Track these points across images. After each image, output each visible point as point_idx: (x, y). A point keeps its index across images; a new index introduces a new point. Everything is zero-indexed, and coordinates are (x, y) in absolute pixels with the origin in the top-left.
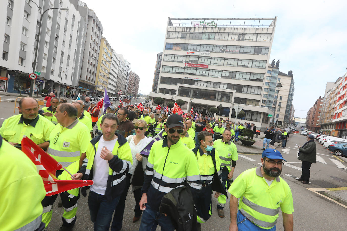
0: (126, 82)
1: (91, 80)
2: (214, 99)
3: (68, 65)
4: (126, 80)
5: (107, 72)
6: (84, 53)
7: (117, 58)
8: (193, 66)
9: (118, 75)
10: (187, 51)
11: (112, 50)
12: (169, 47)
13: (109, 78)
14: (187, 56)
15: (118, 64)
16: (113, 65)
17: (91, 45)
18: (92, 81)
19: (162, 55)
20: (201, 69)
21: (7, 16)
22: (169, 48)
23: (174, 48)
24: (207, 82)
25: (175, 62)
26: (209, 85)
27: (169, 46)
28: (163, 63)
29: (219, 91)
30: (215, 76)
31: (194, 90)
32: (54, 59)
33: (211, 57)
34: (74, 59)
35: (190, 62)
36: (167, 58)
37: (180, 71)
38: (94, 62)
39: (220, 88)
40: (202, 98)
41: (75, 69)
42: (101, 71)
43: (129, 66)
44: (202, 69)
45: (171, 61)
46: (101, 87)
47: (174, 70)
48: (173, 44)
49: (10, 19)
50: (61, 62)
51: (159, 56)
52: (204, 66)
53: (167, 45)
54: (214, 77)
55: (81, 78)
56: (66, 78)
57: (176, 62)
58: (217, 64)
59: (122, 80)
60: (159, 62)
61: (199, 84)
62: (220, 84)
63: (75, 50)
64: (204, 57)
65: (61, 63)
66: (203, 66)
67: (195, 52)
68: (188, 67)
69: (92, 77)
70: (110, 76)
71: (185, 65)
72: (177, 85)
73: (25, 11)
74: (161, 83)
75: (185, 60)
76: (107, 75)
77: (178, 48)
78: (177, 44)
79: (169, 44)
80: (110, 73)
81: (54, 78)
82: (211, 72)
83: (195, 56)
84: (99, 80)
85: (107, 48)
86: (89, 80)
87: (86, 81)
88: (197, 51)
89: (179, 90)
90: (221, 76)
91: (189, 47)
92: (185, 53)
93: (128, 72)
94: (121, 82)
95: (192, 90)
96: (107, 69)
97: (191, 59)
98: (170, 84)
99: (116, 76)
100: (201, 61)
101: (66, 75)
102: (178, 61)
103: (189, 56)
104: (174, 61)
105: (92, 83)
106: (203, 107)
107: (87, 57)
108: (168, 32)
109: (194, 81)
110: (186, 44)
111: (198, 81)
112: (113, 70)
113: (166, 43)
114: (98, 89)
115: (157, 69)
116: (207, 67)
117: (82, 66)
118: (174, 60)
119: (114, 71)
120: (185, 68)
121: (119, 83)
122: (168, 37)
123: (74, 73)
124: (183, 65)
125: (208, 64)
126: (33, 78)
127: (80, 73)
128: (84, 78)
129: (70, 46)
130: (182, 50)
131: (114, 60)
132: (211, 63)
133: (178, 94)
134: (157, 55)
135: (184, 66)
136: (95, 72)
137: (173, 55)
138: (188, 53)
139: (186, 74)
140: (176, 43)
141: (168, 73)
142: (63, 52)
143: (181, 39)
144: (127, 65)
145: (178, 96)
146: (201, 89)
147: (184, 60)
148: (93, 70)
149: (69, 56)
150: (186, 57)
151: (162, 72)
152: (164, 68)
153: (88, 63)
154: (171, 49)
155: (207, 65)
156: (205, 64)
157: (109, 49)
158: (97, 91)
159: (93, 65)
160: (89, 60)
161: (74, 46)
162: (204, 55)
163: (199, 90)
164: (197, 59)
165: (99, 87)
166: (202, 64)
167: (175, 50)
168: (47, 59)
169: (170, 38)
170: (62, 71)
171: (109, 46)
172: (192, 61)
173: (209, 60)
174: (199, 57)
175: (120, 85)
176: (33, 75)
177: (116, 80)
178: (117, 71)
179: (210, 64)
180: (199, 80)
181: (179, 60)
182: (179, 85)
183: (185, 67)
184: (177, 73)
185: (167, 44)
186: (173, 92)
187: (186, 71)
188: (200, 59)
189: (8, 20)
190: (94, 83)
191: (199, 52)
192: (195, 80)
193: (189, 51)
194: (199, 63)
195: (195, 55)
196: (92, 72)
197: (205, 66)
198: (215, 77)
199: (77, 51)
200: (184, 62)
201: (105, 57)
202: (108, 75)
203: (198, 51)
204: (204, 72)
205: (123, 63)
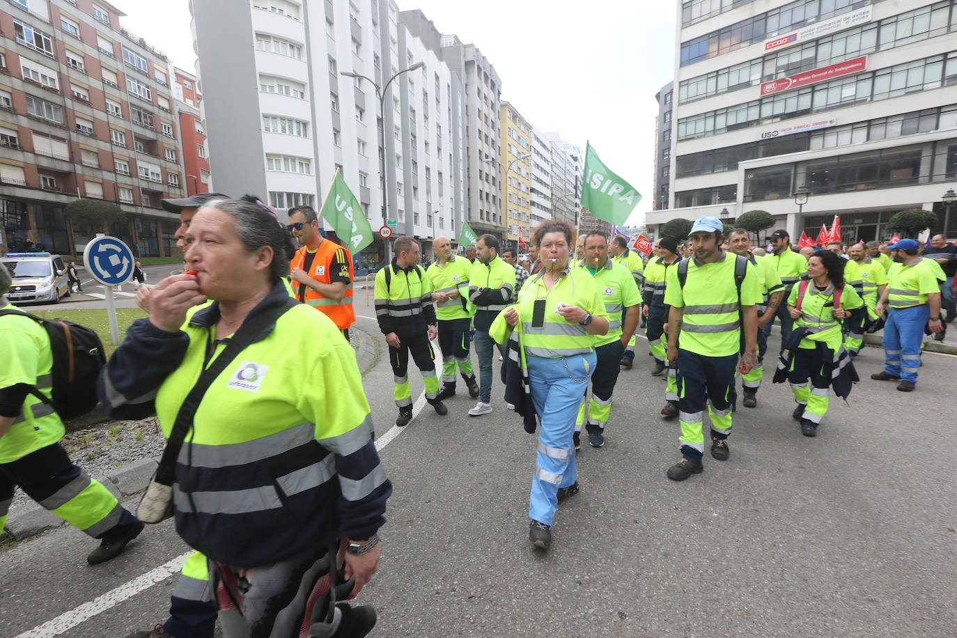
0: (576, 204)
1: (491, 217)
2: (913, 180)
3: (441, 195)
4: (576, 198)
5: (523, 188)
6: (468, 157)
7: (544, 146)
8: (798, 83)
9: (552, 189)
10: (765, 38)
11: (529, 127)
12: (694, 50)
13: (533, 203)
14: (763, 57)
15: (550, 160)
16: (538, 166)
17: (480, 132)
18: (494, 220)
19: (671, 92)
20: (831, 85)
21: (334, 129)
22: (694, 55)
23: (714, 47)
24: (869, 124)
25: (720, 94)
26: (877, 131)
27: (691, 52)
28: (679, 113)
29: (934, 144)
30: (908, 90)
31: (808, 169)
32: (415, 189)
33: (879, 22)
34: (451, 177)
35: (782, 76)
36: (692, 91)
37: (742, 118)
38: (493, 173)
39: (937, 128)
40: (851, 186)
41: (456, 199)
42: (510, 190)
43: (579, 157)
44: (840, 83)
45: (707, 97)
46: (516, 231)
47: (721, 122)
48: (706, 38)
49: (338, 132)
50: (428, 192)
51: (664, 97)
52: (846, 68)
53: (686, 50)
54: (903, 92)
55: (470, 218)
56: (442, 226)
57: (724, 93)
58: (913, 39)
59: (566, 200)
60: (665, 116)
61: (831, 139)
62: (938, 111)
63: (451, 155)
64: (845, 35)
65: (429, 195)
66: (842, 69)
67: (799, 32)
68: (774, 96)
69: (493, 210)
70: (534, 197)
71: (762, 93)
72: (736, 167)
73: (357, 107)
74: (679, 176)
75: (759, 76)
76: (525, 196)
77: (725, 43)
78: (719, 34)
79: (692, 43)
80: (532, 190)
81: (421, 231)
82: (882, 83)
83: (802, 44)
84: (509, 213)
85: (516, 128)
86: (488, 220)
87: (481, 222)
88: (809, 21)
89: (745, 181)
90: (943, 80)
91: (773, 23)
92: (759, 49)
93: (579, 175)
94: (561, 207)
95: (802, 171)
96: (525, 181)
97: (783, 61)
98: (713, 172)
99: (548, 193)
100: (828, 54)
101: (441, 219)
102: (731, 89)
103: (776, 52)
104: (717, 94)
105: (494, 224)
106: (860, 221)
107: (476, 165)
108: (683, 5)
109: (806, 135)
110: (756, 19)
111: (823, 132)
112: (538, 180)
113: (682, 44)
114: (511, 237)
115: (662, 139)
116: (863, 66)
117: (469, 189)
118: (717, 90)
119: (541, 182)
120: (764, 101)
121: (557, 210)
122: (686, 23)
123: (456, 210)
124: (754, 94)
125: (862, 53)
126: (385, 235)
127: (468, 207)
128: (476, 217)
129: (439, 150)
130: (742, 45)
131: (538, 153)
132: (878, 45)
133: (745, 197)
134: (658, 96)
135: (758, 96)
136: (498, 197)
137: (710, 76)
138: (768, 46)
139: (770, 121)
140: (719, 30)
141: (698, 137)
142: (428, 169)
143: (735, 11)
144: (572, 156)
145: (744, 202)
146: (839, 156)
147: (756, 75)
148: (493, 191)
149: (440, 174)
150: (764, 62)
151: (679, 141)
152: (682, 127)
153: (480, 177)
154: (702, 57)
155: (862, 60)
156: (850, 57)
157: (522, 127)
158: (509, 241)
159: (491, 180)
160: (480, 171)
161: (447, 148)
162: (844, 26)
163: (835, 161)
164: (809, 54)
165: (510, 231)
166: (834, 62)
167: (718, 54)
168: (403, 193)
169: (693, 22)
170: (433, 211)
171: (522, 120)
172: (788, 68)
173: (870, 38)
174: (817, 42)
175: (561, 213)
176: (386, 229)
177: (548, 204)
178: (547, 180)
179: (873, 50)
180: (828, 125)
181: (734, 82)
182: (745, 165)
183: (760, 100)
184: (731, 128)
185: (684, 45)
186: (727, 193)
187: (767, 110)
188: (824, 50)
189: (335, 134)
190: (499, 225)
191: (819, 24)
192: (810, 132)
193: (774, 36)
194: (820, 66)
195: (799, 40)
196: (491, 199)
197: (852, 66)
198: (907, 94)
199: (453, 157)
200: (758, 82)
201: (514, 152)
202: (528, 194)
203: (813, 20)
204: (849, 92)
205: (561, 153)
